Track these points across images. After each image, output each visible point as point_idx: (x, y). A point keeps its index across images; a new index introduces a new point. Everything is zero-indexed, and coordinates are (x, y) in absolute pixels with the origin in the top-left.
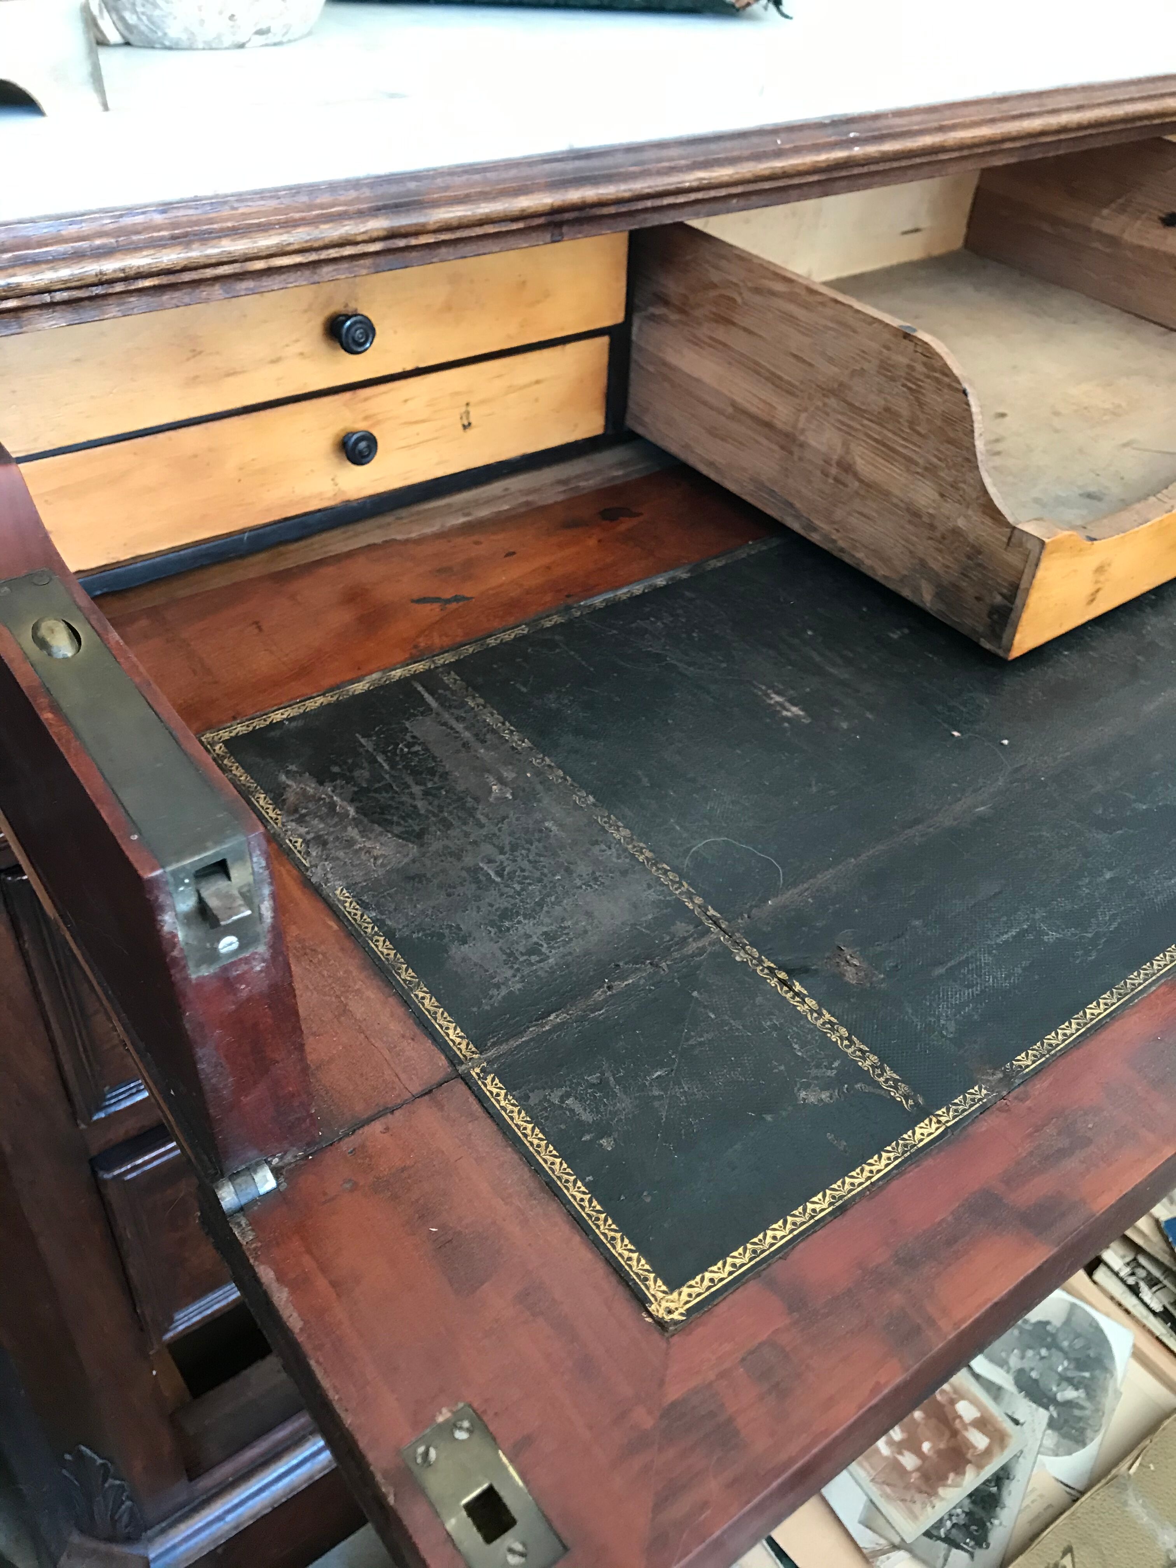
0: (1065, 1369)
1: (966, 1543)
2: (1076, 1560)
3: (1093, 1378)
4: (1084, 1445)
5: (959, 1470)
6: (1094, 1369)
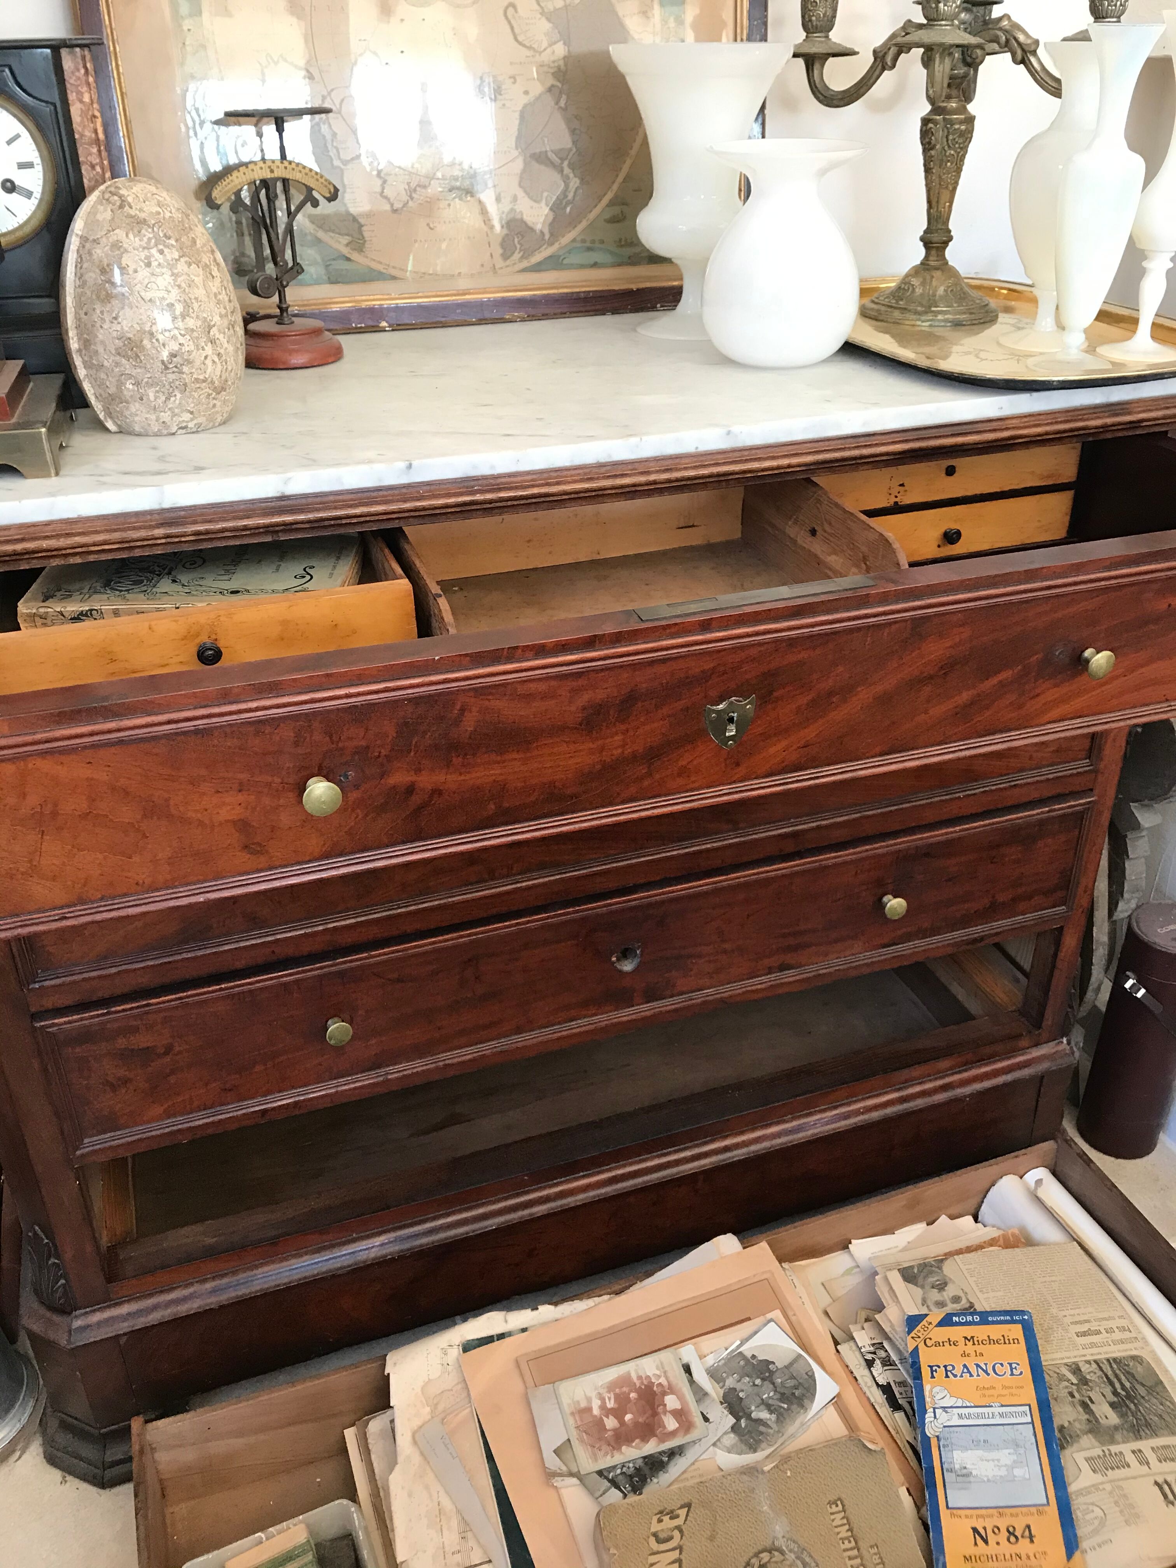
0: (769, 1398)
1: (625, 1488)
2: (690, 1514)
3: (788, 1409)
4: (755, 1451)
5: (645, 1439)
6: (792, 1403)
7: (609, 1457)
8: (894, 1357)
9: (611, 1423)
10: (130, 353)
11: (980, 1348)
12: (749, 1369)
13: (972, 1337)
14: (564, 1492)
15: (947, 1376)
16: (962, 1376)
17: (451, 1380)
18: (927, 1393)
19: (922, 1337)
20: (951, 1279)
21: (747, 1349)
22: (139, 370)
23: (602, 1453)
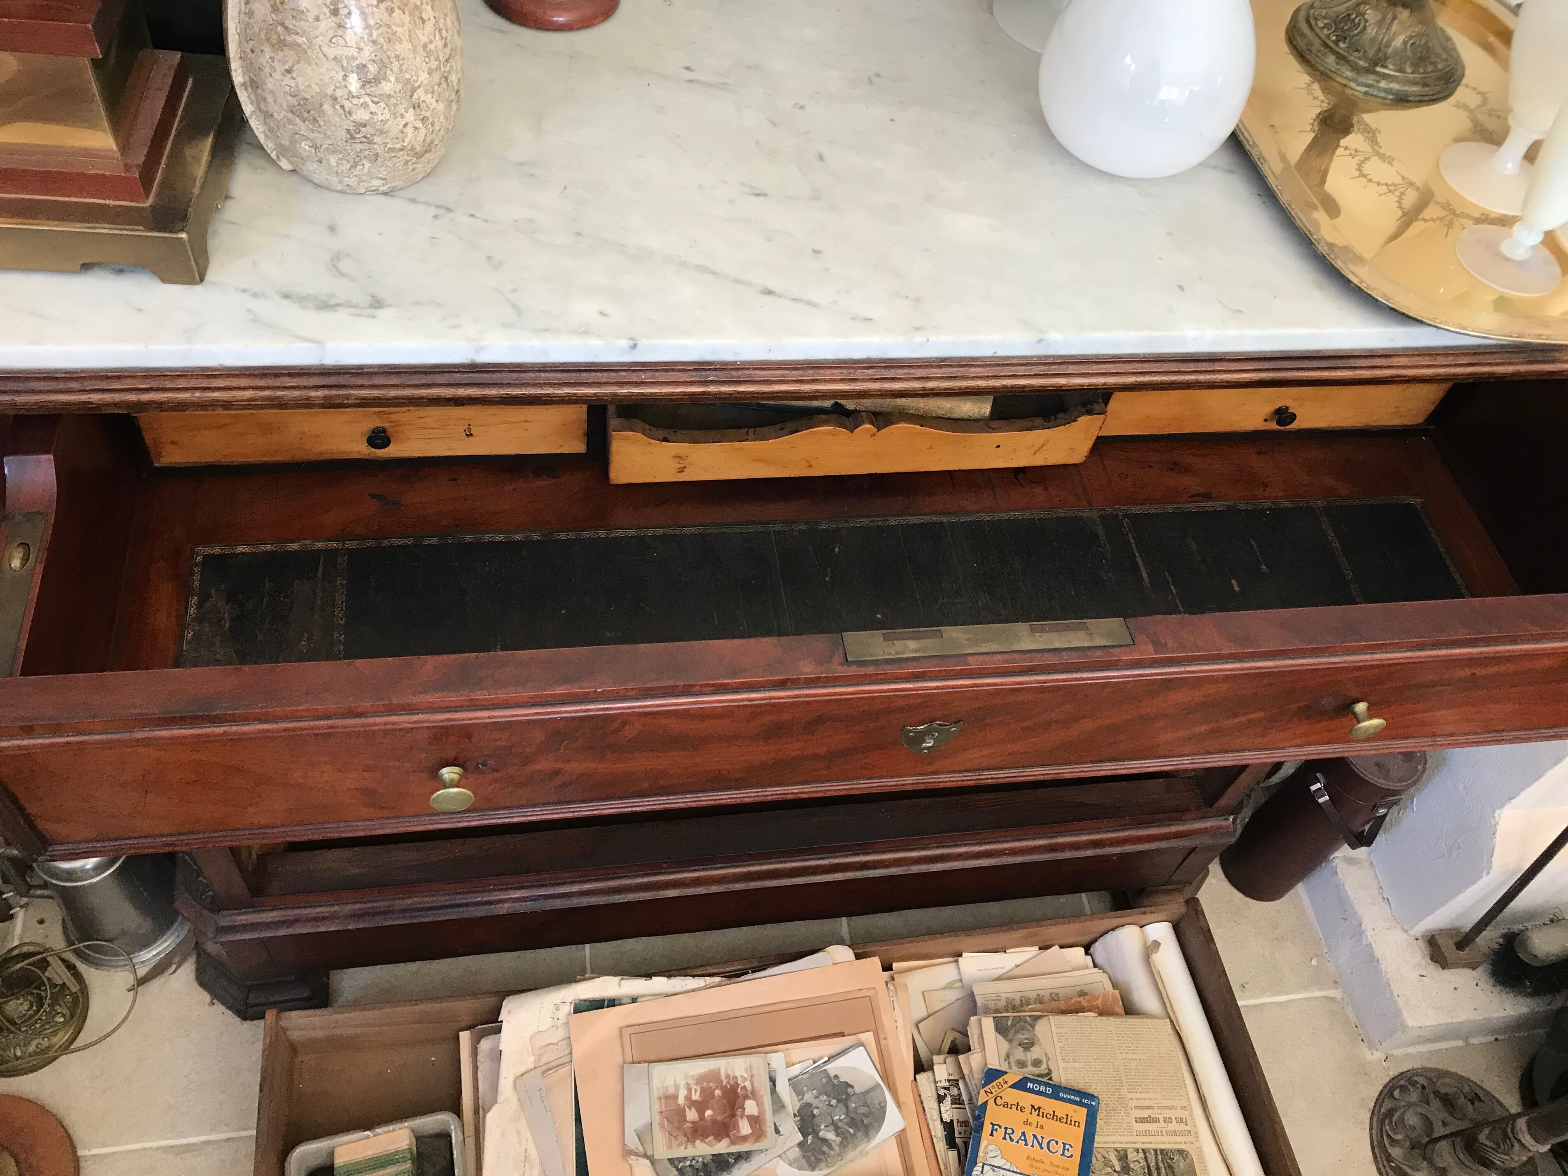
5: (719, 1137)
6: (859, 1131)
7: (682, 1148)
8: (965, 1097)
9: (692, 1115)
10: (306, 115)
11: (1042, 1121)
12: (829, 1088)
13: (1039, 1108)
14: (636, 1170)
15: (1004, 1138)
16: (1017, 1142)
17: (560, 1034)
18: (982, 1148)
19: (995, 1094)
20: (1039, 1040)
21: (833, 1068)
22: (317, 135)
23: (678, 1142)
